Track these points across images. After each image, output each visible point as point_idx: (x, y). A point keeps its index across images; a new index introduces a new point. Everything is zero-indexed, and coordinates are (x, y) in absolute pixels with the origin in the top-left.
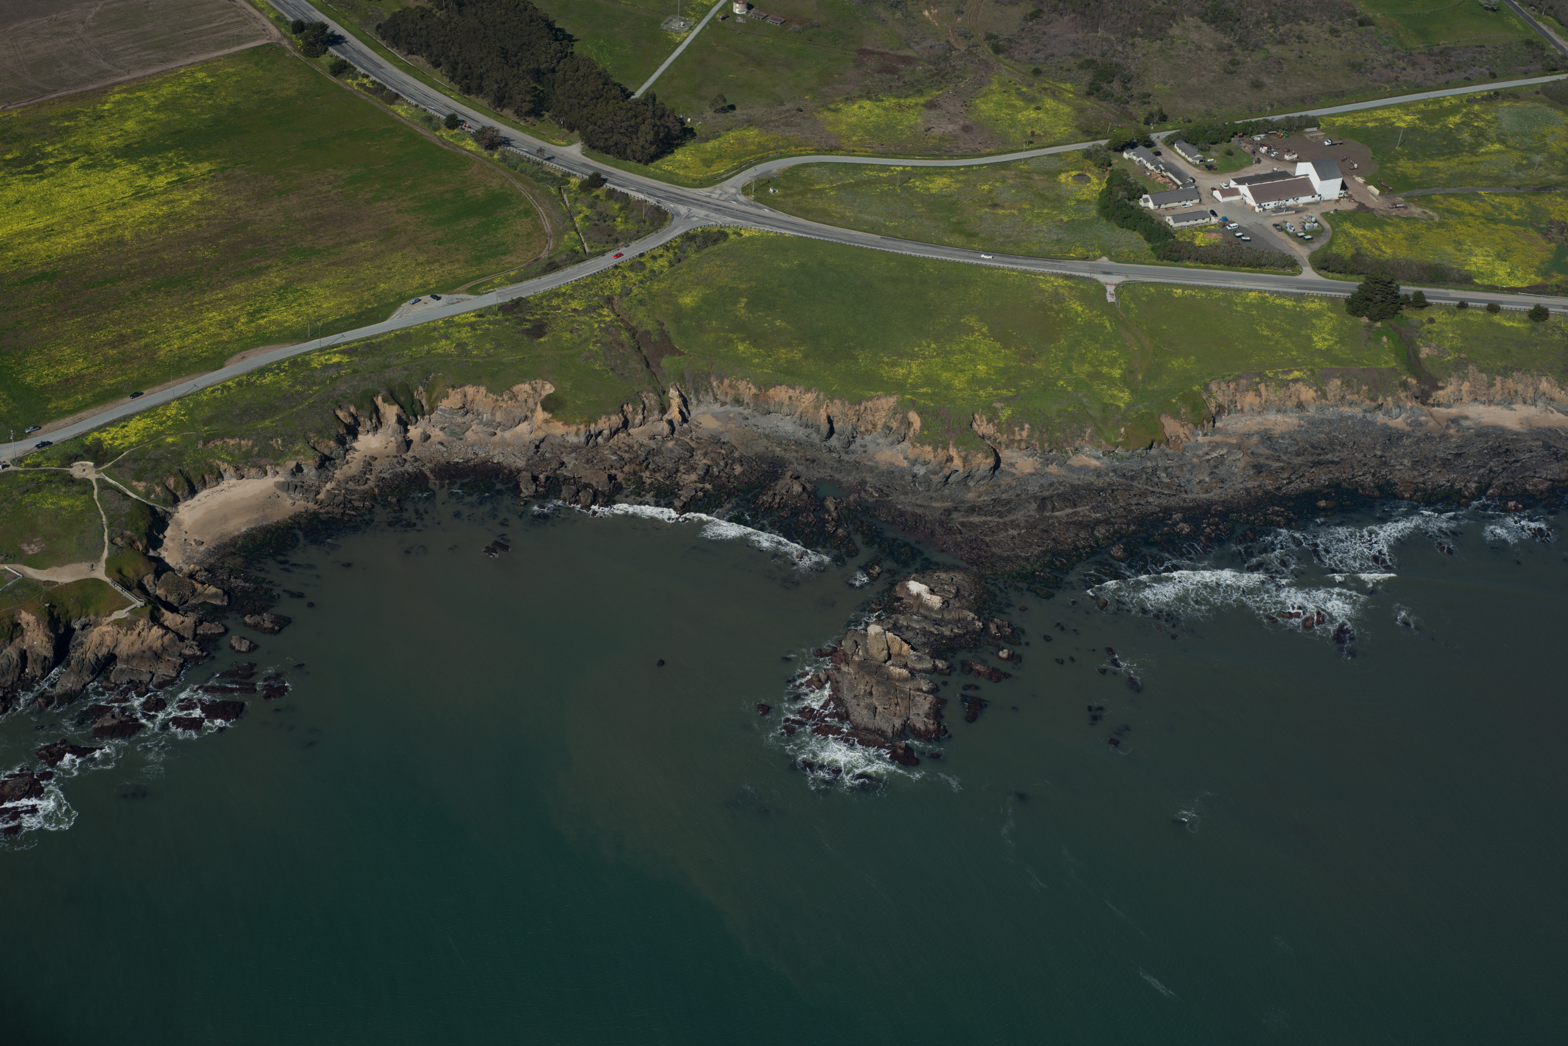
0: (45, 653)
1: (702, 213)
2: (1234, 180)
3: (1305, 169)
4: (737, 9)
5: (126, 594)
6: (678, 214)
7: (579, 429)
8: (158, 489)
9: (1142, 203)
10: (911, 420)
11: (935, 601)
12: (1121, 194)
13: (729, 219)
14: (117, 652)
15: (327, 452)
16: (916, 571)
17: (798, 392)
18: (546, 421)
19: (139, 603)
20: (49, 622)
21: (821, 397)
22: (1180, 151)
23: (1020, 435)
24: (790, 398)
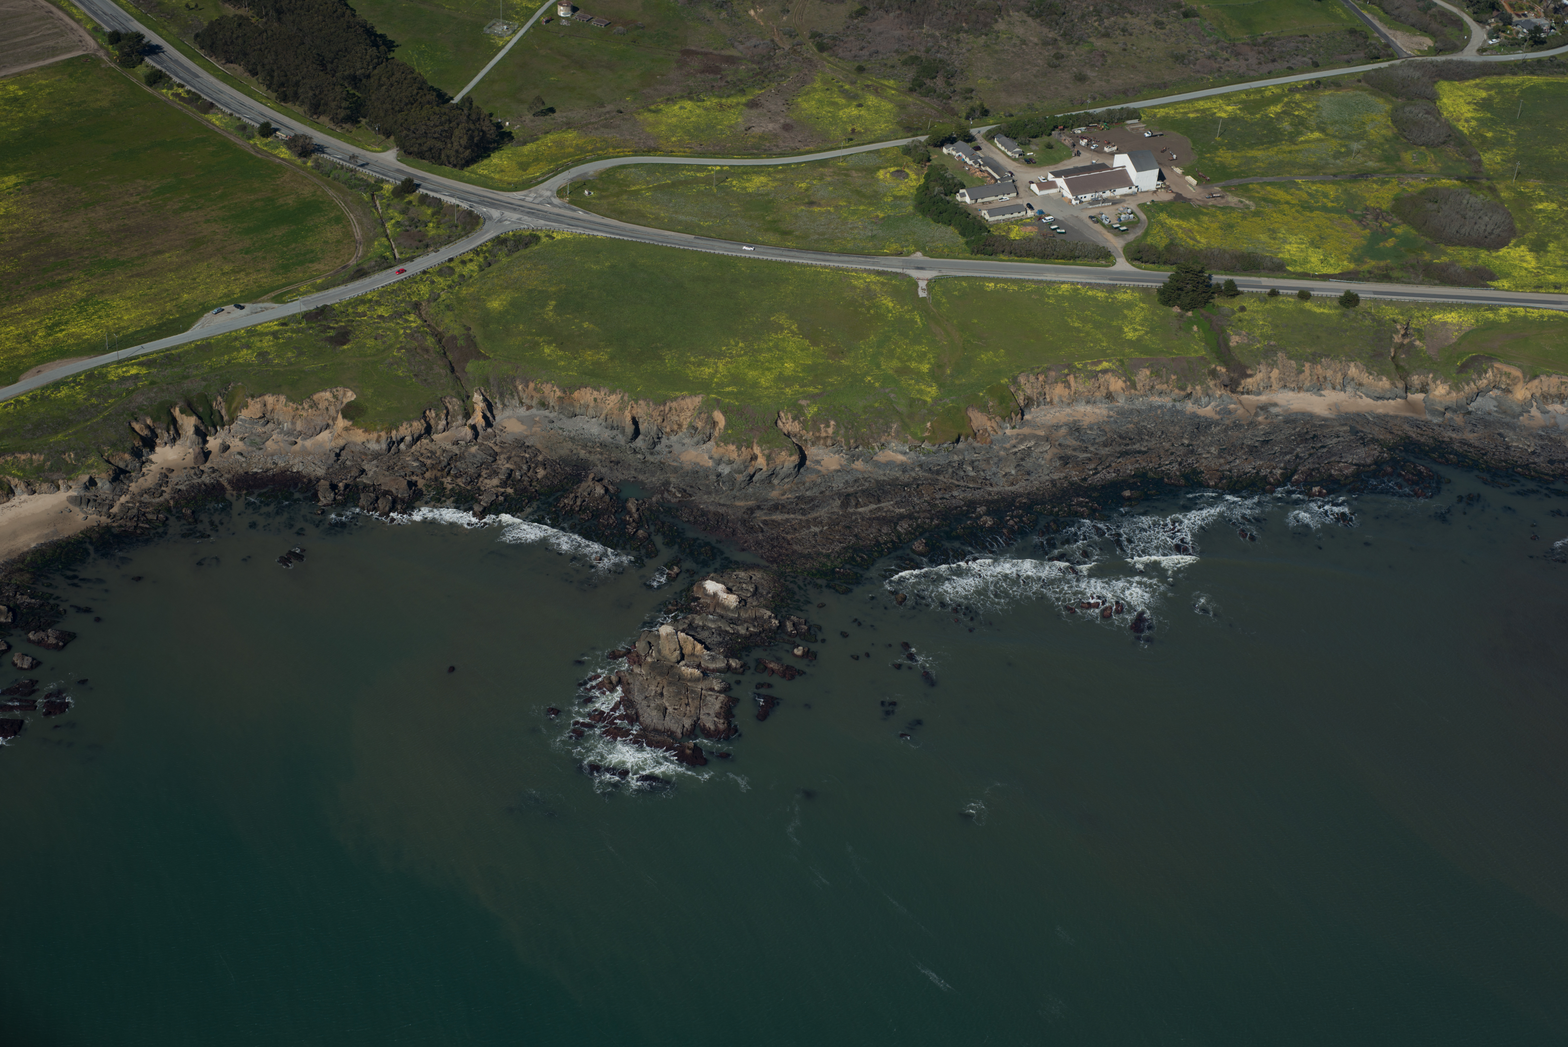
1: (515, 216)
2: (1052, 173)
3: (1122, 161)
4: (562, 11)
6: (490, 218)
7: (379, 436)
10: (716, 419)
11: (731, 600)
12: (937, 189)
13: (542, 222)
15: (122, 465)
16: (715, 571)
17: (603, 393)
18: (346, 429)
21: (626, 398)
22: (999, 146)
23: (826, 432)
24: (595, 400)
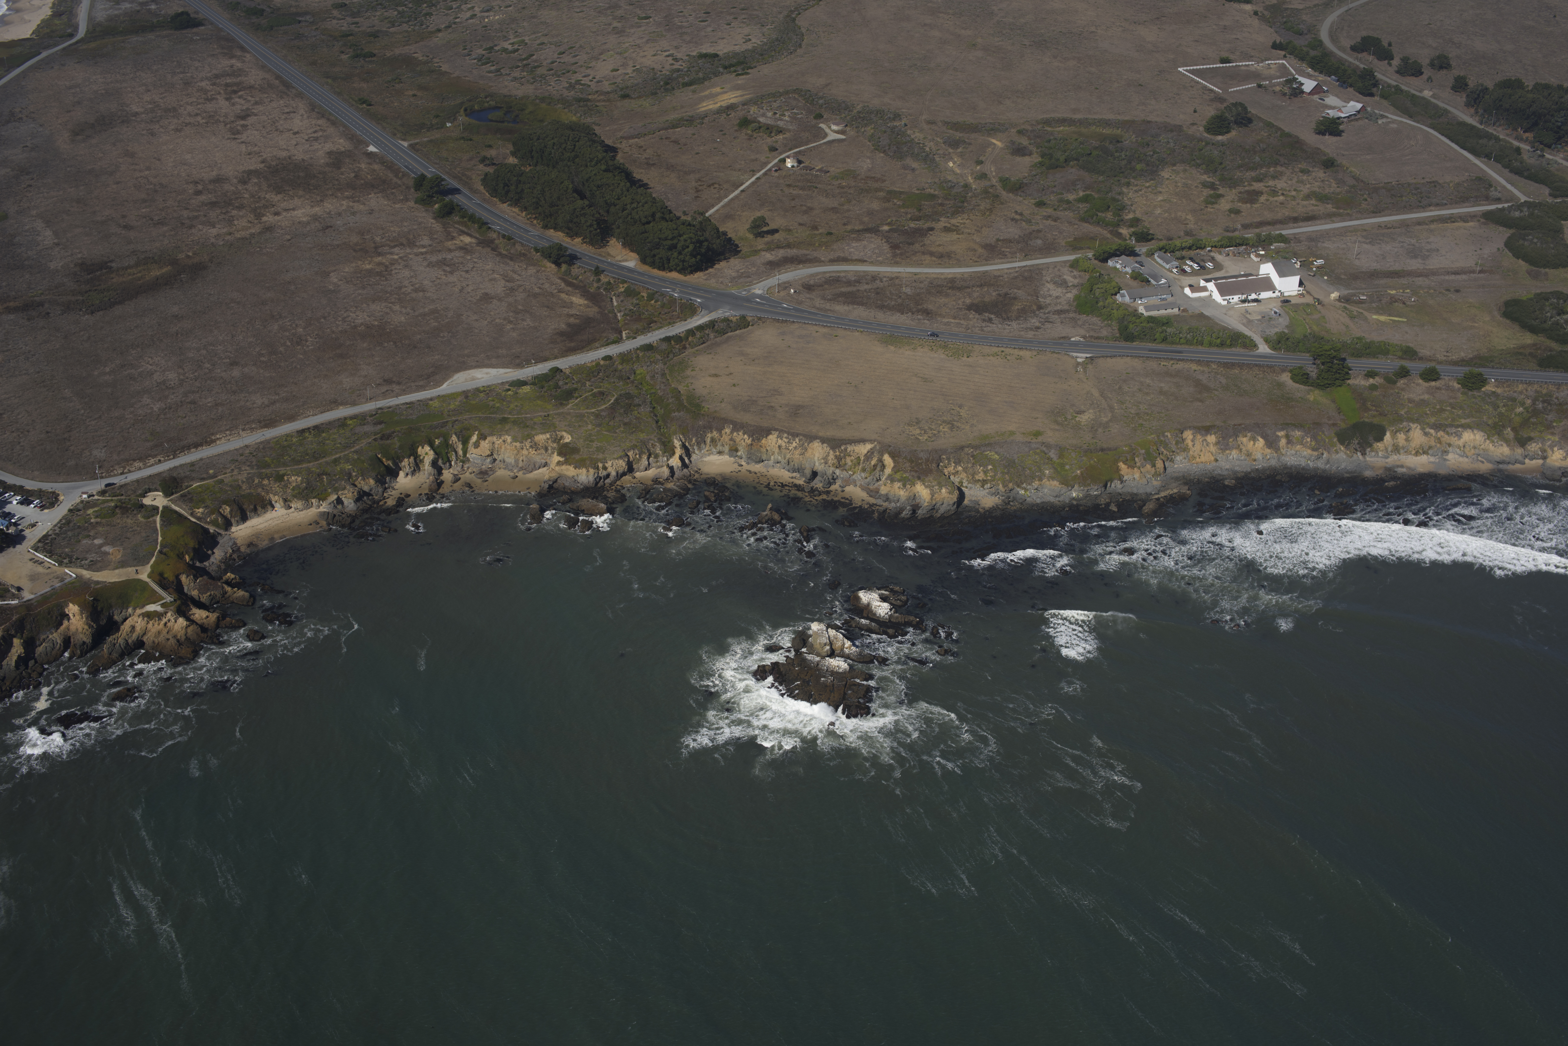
0: (85, 639)
2: (1205, 280)
3: (1267, 269)
4: (789, 163)
5: (162, 592)
7: (588, 472)
8: (214, 515)
9: (1119, 298)
10: (886, 462)
11: (884, 608)
13: (751, 312)
15: (366, 488)
17: (786, 440)
18: (560, 465)
19: (169, 599)
20: (92, 613)
21: (806, 444)
22: (1158, 260)
23: (984, 475)
24: (779, 446)
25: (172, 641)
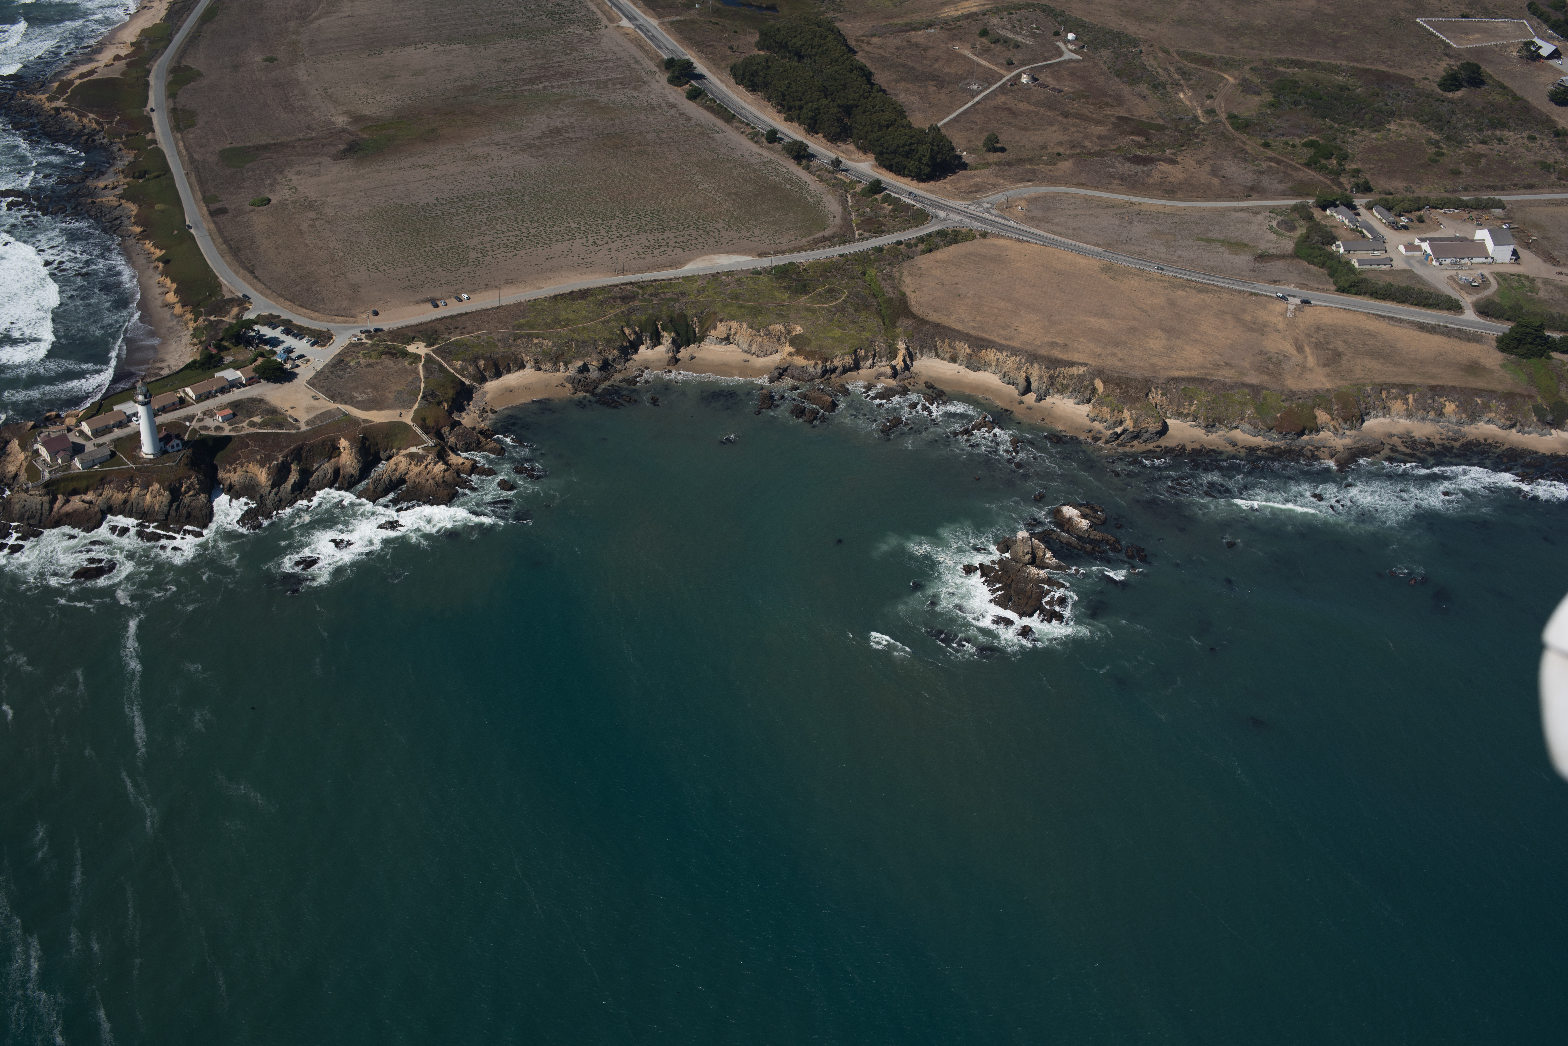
0: (353, 472)
1: (958, 218)
2: (1419, 239)
3: (1482, 235)
4: (1024, 79)
5: (424, 436)
6: (937, 217)
7: (816, 364)
8: (471, 368)
9: (1334, 248)
10: (1097, 386)
11: (1084, 524)
12: (1316, 238)
13: (979, 224)
14: (407, 477)
15: (610, 358)
17: (1005, 354)
18: (790, 354)
19: (431, 443)
20: (360, 449)
21: (1023, 360)
22: (1376, 214)
23: (1189, 410)
24: (998, 359)
25: (431, 482)
